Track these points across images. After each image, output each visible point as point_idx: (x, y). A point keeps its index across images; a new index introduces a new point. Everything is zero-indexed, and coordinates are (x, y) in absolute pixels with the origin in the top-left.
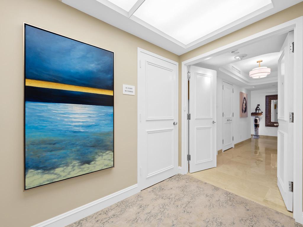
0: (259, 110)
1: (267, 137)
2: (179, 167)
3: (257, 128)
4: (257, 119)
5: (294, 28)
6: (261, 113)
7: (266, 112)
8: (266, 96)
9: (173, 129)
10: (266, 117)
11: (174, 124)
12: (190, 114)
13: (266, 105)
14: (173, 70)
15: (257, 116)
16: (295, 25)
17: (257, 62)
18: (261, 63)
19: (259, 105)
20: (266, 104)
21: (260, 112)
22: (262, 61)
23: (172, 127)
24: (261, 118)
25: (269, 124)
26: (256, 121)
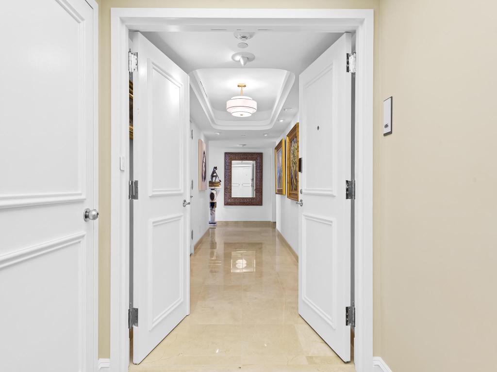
0: (216, 176)
1: (226, 224)
2: (101, 360)
3: (213, 209)
4: (214, 192)
5: (358, 27)
6: (219, 182)
7: (225, 181)
8: (226, 153)
9: (83, 236)
10: (225, 189)
11: (86, 217)
12: (136, 182)
13: (225, 169)
14: (83, 19)
15: (213, 188)
16: (362, 21)
17: (238, 86)
18: (244, 89)
19: (216, 168)
20: (225, 167)
21: (217, 180)
22: (245, 86)
23: (81, 229)
24: (219, 191)
25: (229, 201)
26: (212, 196)
